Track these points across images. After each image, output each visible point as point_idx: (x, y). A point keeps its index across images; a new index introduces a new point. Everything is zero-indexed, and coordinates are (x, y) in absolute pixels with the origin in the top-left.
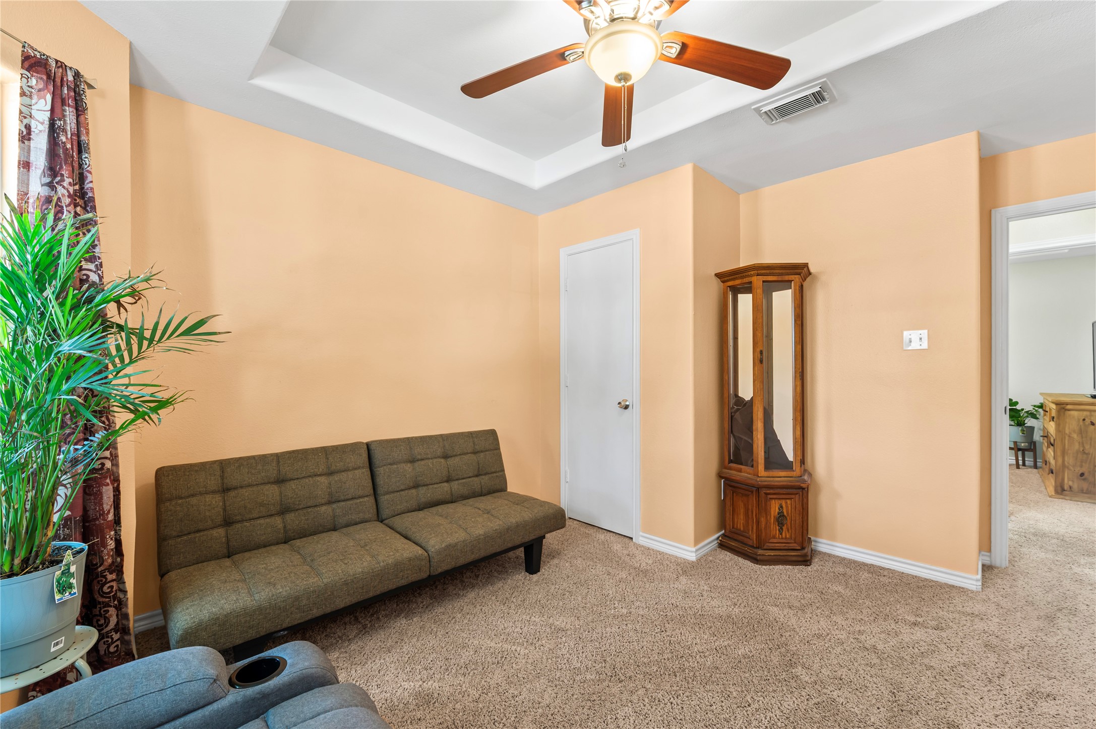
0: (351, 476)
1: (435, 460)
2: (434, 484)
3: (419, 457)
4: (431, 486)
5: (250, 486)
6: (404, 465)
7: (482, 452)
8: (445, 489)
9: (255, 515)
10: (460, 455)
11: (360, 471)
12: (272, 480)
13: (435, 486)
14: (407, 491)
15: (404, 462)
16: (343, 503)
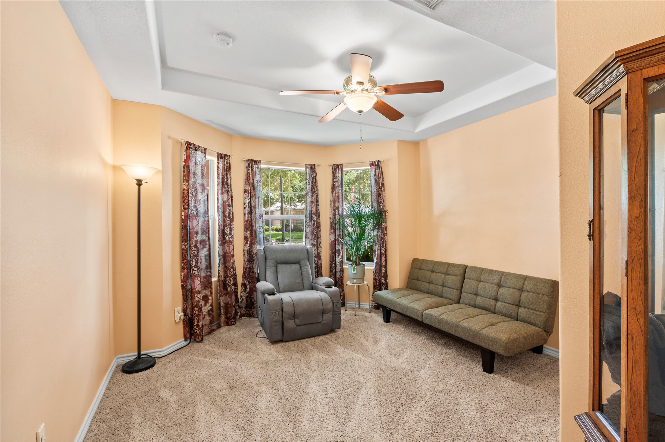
0: (452, 278)
1: (491, 285)
2: (486, 298)
3: (483, 280)
4: (483, 298)
5: (425, 270)
6: (474, 281)
7: (528, 291)
8: (492, 303)
9: (423, 280)
10: (509, 287)
11: (457, 277)
12: (431, 270)
13: (486, 299)
14: (471, 295)
15: (475, 280)
16: (447, 288)
